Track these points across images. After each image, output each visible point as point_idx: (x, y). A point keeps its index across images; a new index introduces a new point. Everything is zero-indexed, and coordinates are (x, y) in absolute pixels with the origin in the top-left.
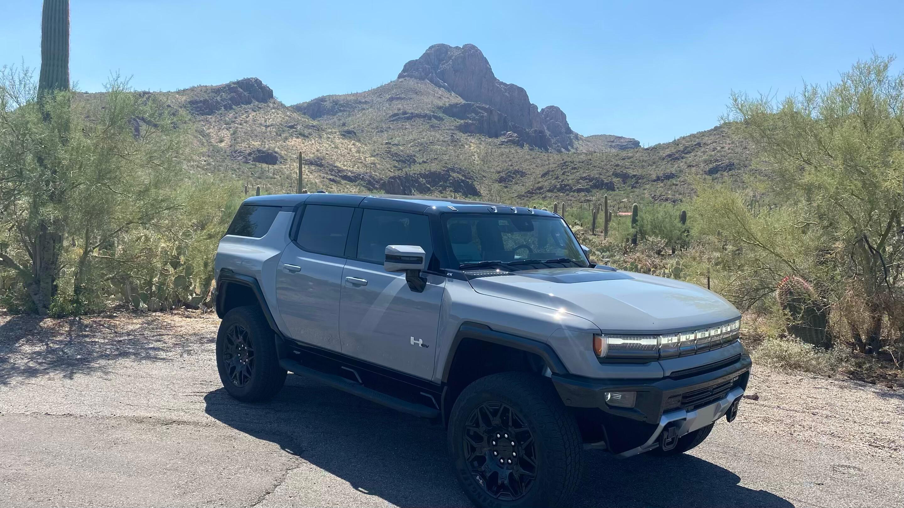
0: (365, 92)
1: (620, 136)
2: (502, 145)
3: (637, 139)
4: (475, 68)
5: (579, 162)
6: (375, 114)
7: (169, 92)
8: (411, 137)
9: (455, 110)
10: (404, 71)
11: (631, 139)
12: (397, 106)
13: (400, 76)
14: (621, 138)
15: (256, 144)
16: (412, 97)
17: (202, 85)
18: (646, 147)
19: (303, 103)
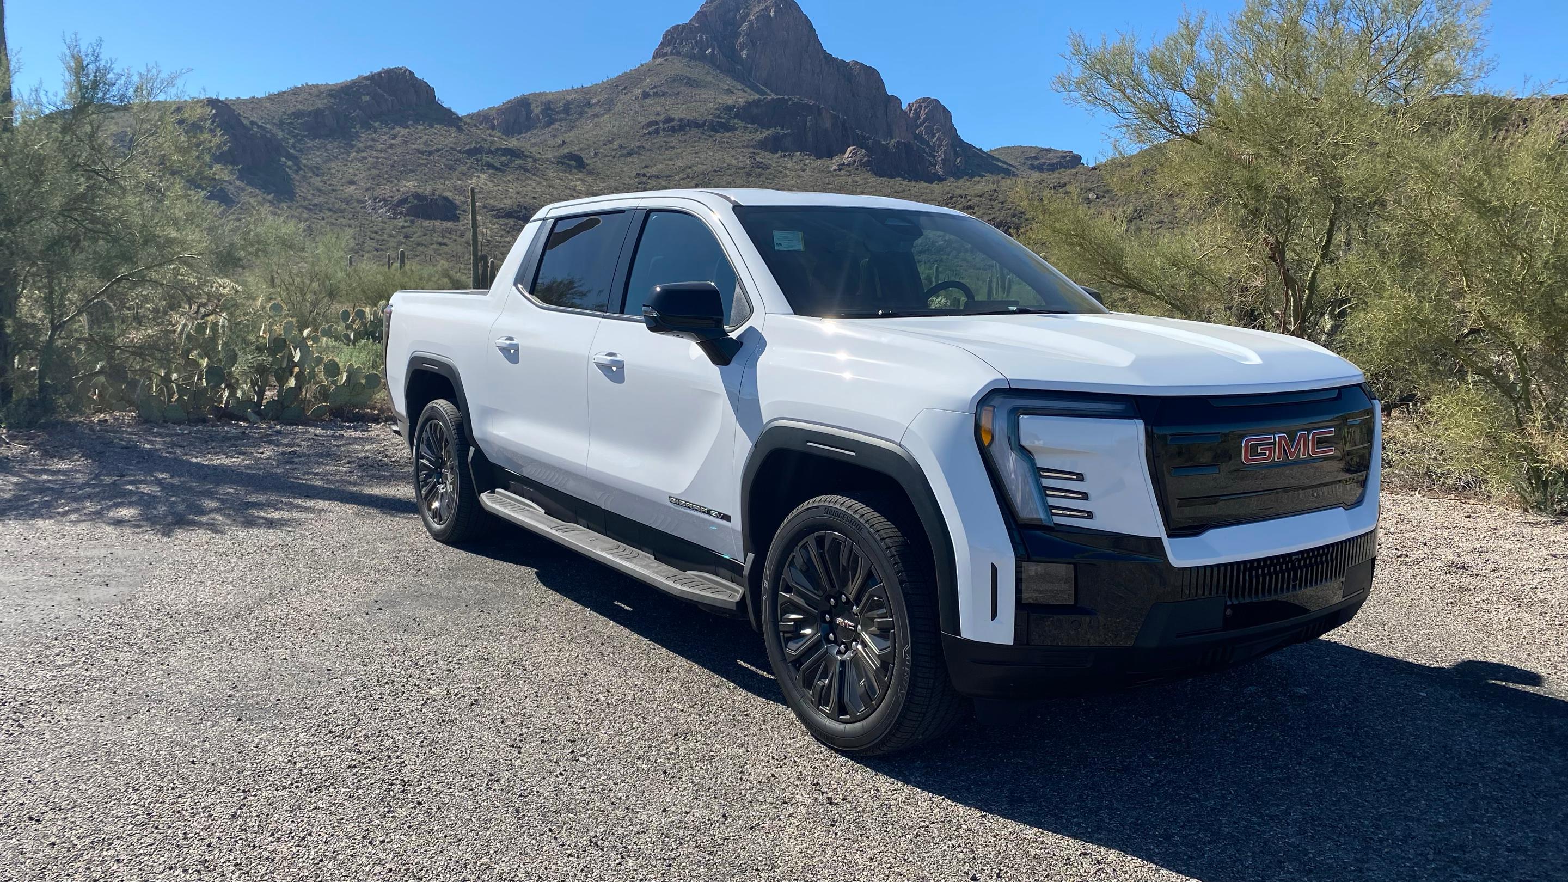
0: (596, 85)
1: (1047, 147)
2: (840, 170)
3: (1076, 152)
4: (788, 34)
5: (977, 196)
6: (617, 123)
7: (254, 97)
8: (680, 163)
9: (755, 111)
10: (663, 45)
11: (1066, 152)
12: (658, 108)
13: (657, 55)
14: (1049, 150)
15: (410, 185)
16: (679, 90)
17: (310, 84)
18: (1091, 165)
19: (490, 109)
